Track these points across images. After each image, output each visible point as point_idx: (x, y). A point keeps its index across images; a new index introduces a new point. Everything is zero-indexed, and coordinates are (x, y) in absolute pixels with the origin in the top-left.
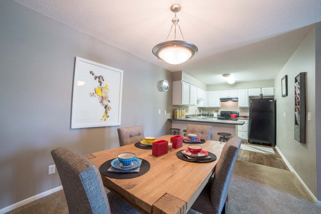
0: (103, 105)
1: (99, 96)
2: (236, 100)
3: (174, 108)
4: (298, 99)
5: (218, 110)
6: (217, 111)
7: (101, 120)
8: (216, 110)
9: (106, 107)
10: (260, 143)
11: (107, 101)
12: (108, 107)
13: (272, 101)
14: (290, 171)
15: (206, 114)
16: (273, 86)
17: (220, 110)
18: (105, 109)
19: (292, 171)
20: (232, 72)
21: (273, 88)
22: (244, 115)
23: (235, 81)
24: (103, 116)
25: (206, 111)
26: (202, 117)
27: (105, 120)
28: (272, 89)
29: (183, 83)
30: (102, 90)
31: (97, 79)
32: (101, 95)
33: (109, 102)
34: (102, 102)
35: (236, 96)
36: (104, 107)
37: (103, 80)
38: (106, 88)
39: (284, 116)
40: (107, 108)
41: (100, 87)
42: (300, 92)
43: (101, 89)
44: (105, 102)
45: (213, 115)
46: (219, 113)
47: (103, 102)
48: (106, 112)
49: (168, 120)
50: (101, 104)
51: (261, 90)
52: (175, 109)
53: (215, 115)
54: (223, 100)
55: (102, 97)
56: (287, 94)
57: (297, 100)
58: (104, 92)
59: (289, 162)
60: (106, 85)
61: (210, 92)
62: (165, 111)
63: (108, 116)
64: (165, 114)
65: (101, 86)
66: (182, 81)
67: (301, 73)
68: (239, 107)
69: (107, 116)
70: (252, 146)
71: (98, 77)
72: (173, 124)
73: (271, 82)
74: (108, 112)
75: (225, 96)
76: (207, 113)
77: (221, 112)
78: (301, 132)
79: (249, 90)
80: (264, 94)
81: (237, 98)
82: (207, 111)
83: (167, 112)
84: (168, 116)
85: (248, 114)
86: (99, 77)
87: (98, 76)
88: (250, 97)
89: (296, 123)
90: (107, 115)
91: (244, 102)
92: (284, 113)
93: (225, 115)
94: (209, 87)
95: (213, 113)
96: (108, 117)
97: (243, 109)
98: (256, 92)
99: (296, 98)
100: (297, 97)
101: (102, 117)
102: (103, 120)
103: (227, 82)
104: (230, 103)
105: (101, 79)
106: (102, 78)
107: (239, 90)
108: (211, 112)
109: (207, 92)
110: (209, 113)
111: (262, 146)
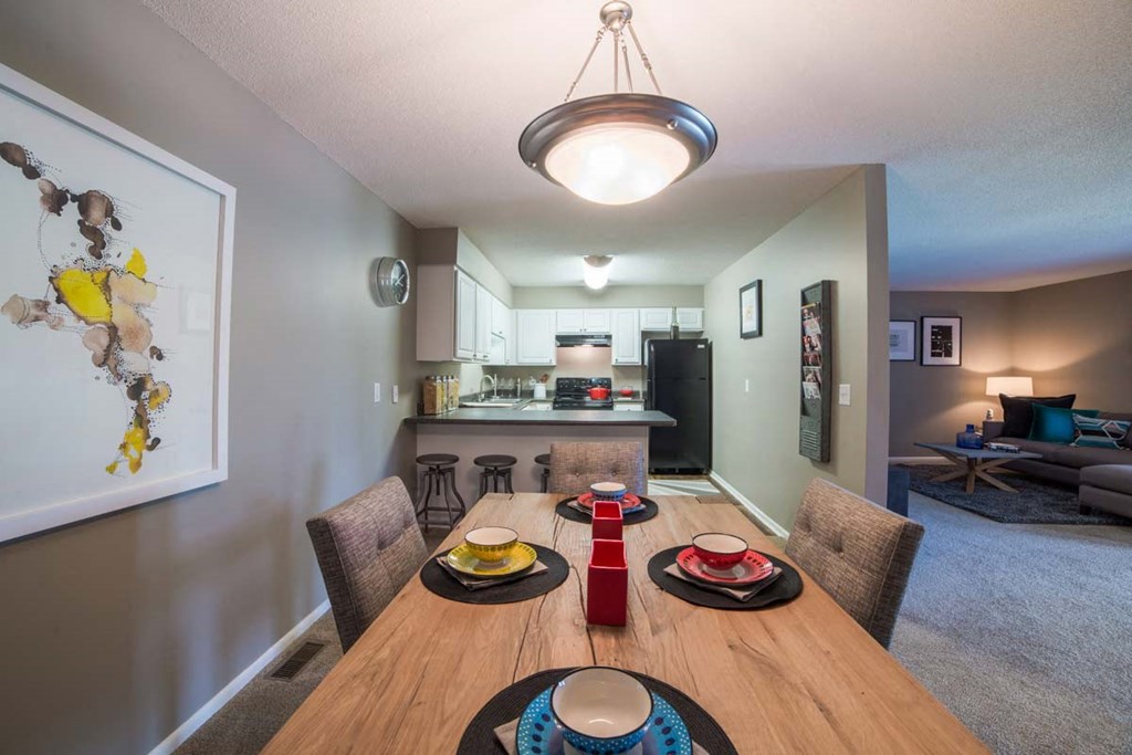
0: (119, 376)
1: (87, 323)
2: (604, 342)
3: (424, 373)
4: (812, 348)
5: (547, 373)
6: (545, 379)
7: (111, 469)
8: (541, 372)
9: (137, 389)
10: (674, 470)
11: (147, 352)
12: (149, 386)
13: (702, 346)
14: (775, 535)
15: (507, 388)
16: (701, 304)
17: (554, 376)
18: (134, 403)
19: (779, 534)
20: (616, 254)
21: (702, 309)
22: (627, 389)
23: (609, 281)
24: (123, 446)
25: (507, 379)
26: (496, 401)
27: (137, 465)
28: (698, 311)
29: (461, 275)
30: (106, 288)
31: (71, 209)
32: (107, 319)
33: (160, 357)
34: (111, 362)
35: (604, 330)
36: (123, 387)
37: (117, 225)
38: (136, 271)
39: (747, 390)
40: (145, 394)
41: (90, 261)
42: (823, 331)
43: (100, 277)
44: (134, 361)
45: (530, 394)
46: (552, 387)
47: (119, 362)
48: (141, 420)
49: (406, 421)
50: (104, 372)
51: (674, 314)
52: (428, 378)
53: (540, 390)
54: (565, 341)
55: (113, 330)
56: (760, 333)
57: (808, 350)
58: (124, 300)
59: (764, 511)
60: (137, 257)
61: (525, 314)
62: (396, 389)
63: (157, 441)
64: (396, 400)
65: (99, 257)
66: (456, 268)
67: (823, 282)
68: (613, 363)
69: (149, 442)
70: (659, 482)
71: (75, 198)
72: (419, 437)
73: (695, 294)
74: (152, 414)
75: (571, 327)
76: (510, 385)
77: (558, 379)
78: (823, 432)
79: (643, 310)
80: (682, 327)
81: (609, 337)
82: (511, 380)
83: (401, 392)
84: (403, 408)
85: (639, 386)
86: (84, 202)
87: (78, 191)
88: (645, 334)
89: (804, 411)
90: (147, 436)
91: (628, 350)
92: (747, 382)
93: (570, 392)
94: (519, 296)
95: (531, 384)
96: (151, 448)
97: (624, 370)
98: (660, 320)
99: (807, 346)
100: (810, 342)
101: (113, 453)
102: (124, 467)
103: (583, 281)
104: (584, 352)
105: (96, 213)
106: (109, 210)
107: (616, 311)
108: (525, 384)
109: (514, 311)
110: (519, 386)
111: (680, 477)
